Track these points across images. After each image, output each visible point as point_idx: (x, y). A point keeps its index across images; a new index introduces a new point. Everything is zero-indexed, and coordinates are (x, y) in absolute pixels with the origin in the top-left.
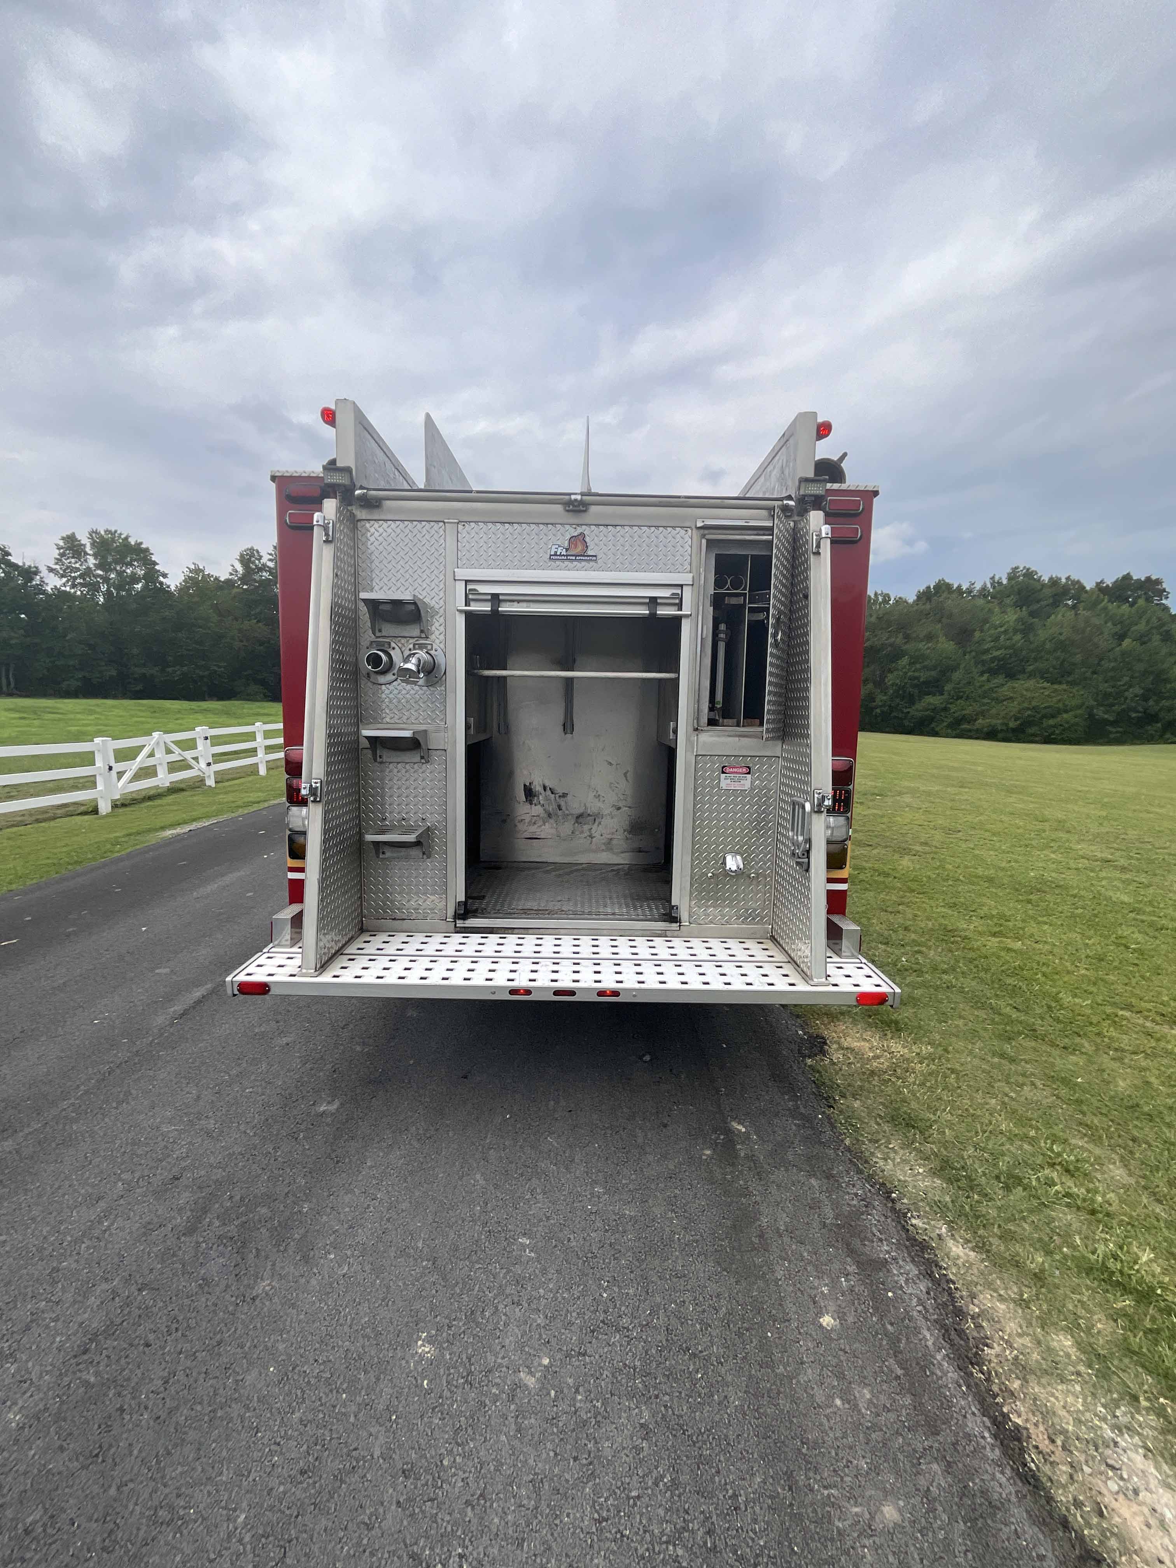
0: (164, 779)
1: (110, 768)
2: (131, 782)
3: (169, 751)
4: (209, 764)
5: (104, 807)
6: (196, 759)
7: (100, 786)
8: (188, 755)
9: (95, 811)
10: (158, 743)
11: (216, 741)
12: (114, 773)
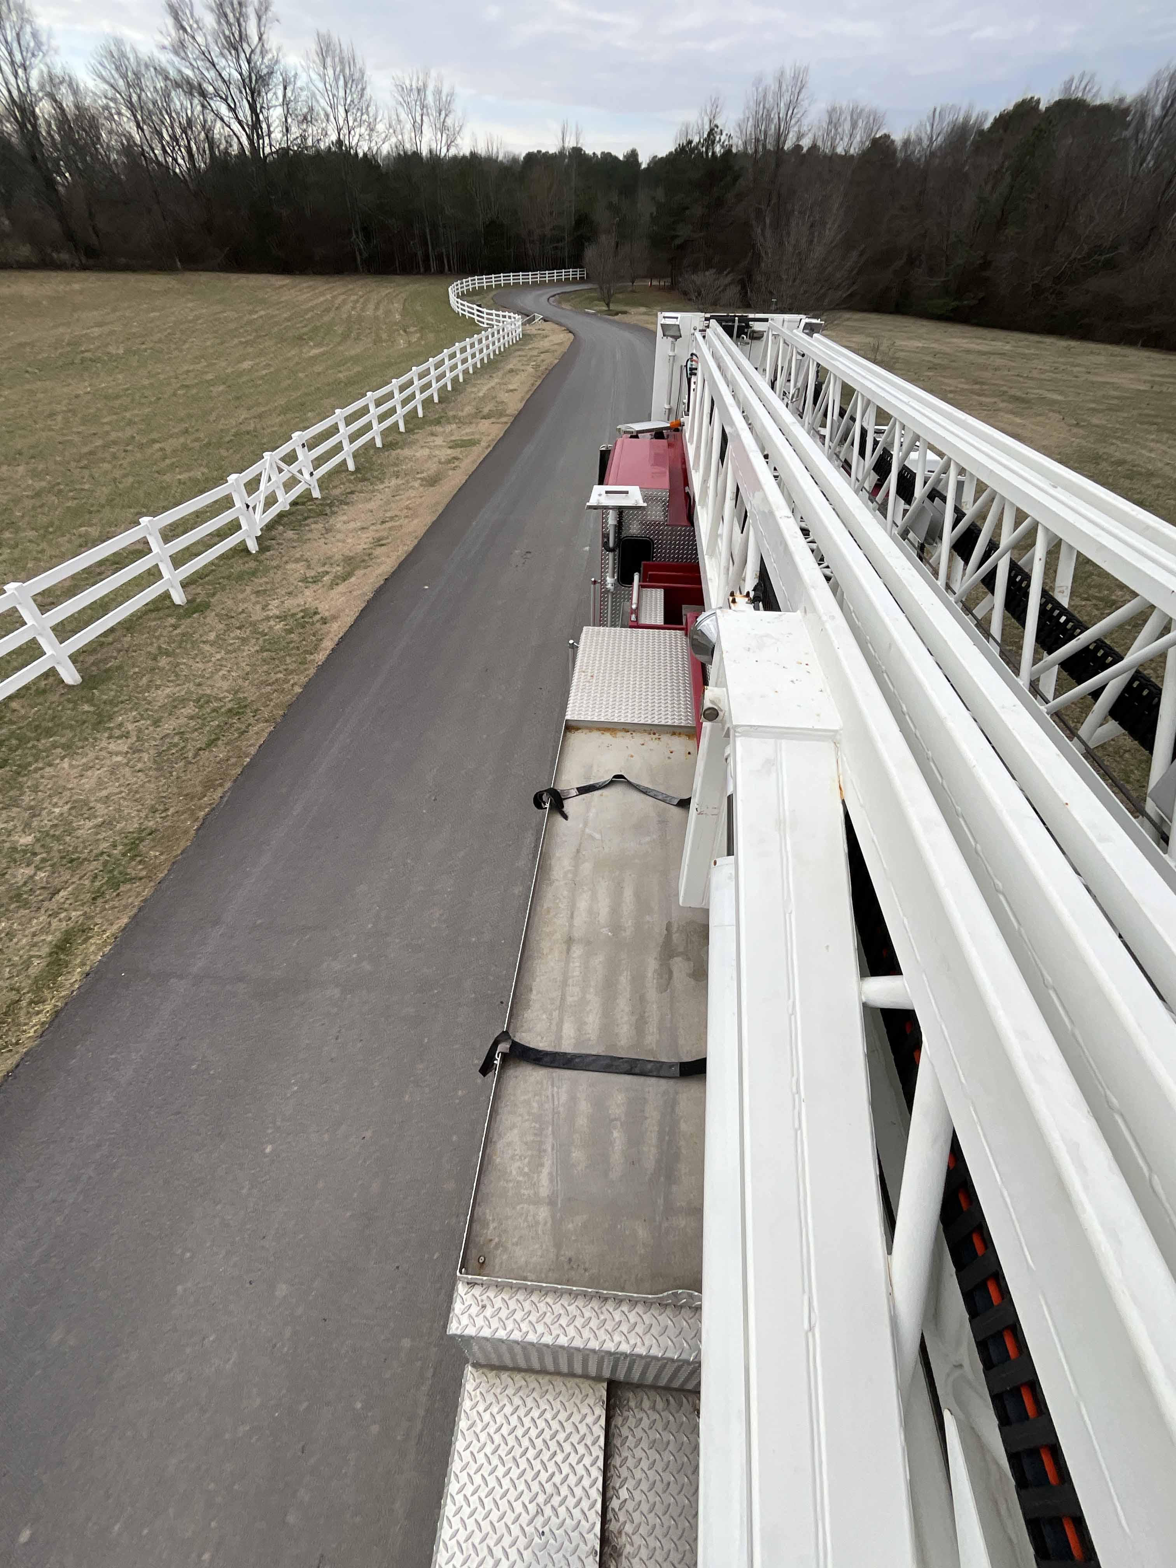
0: (284, 501)
1: (248, 506)
2: (264, 512)
3: (280, 471)
4: (312, 474)
5: (253, 547)
6: (300, 472)
7: (244, 527)
8: (294, 468)
9: (246, 551)
10: (271, 465)
11: (311, 445)
12: (250, 508)
